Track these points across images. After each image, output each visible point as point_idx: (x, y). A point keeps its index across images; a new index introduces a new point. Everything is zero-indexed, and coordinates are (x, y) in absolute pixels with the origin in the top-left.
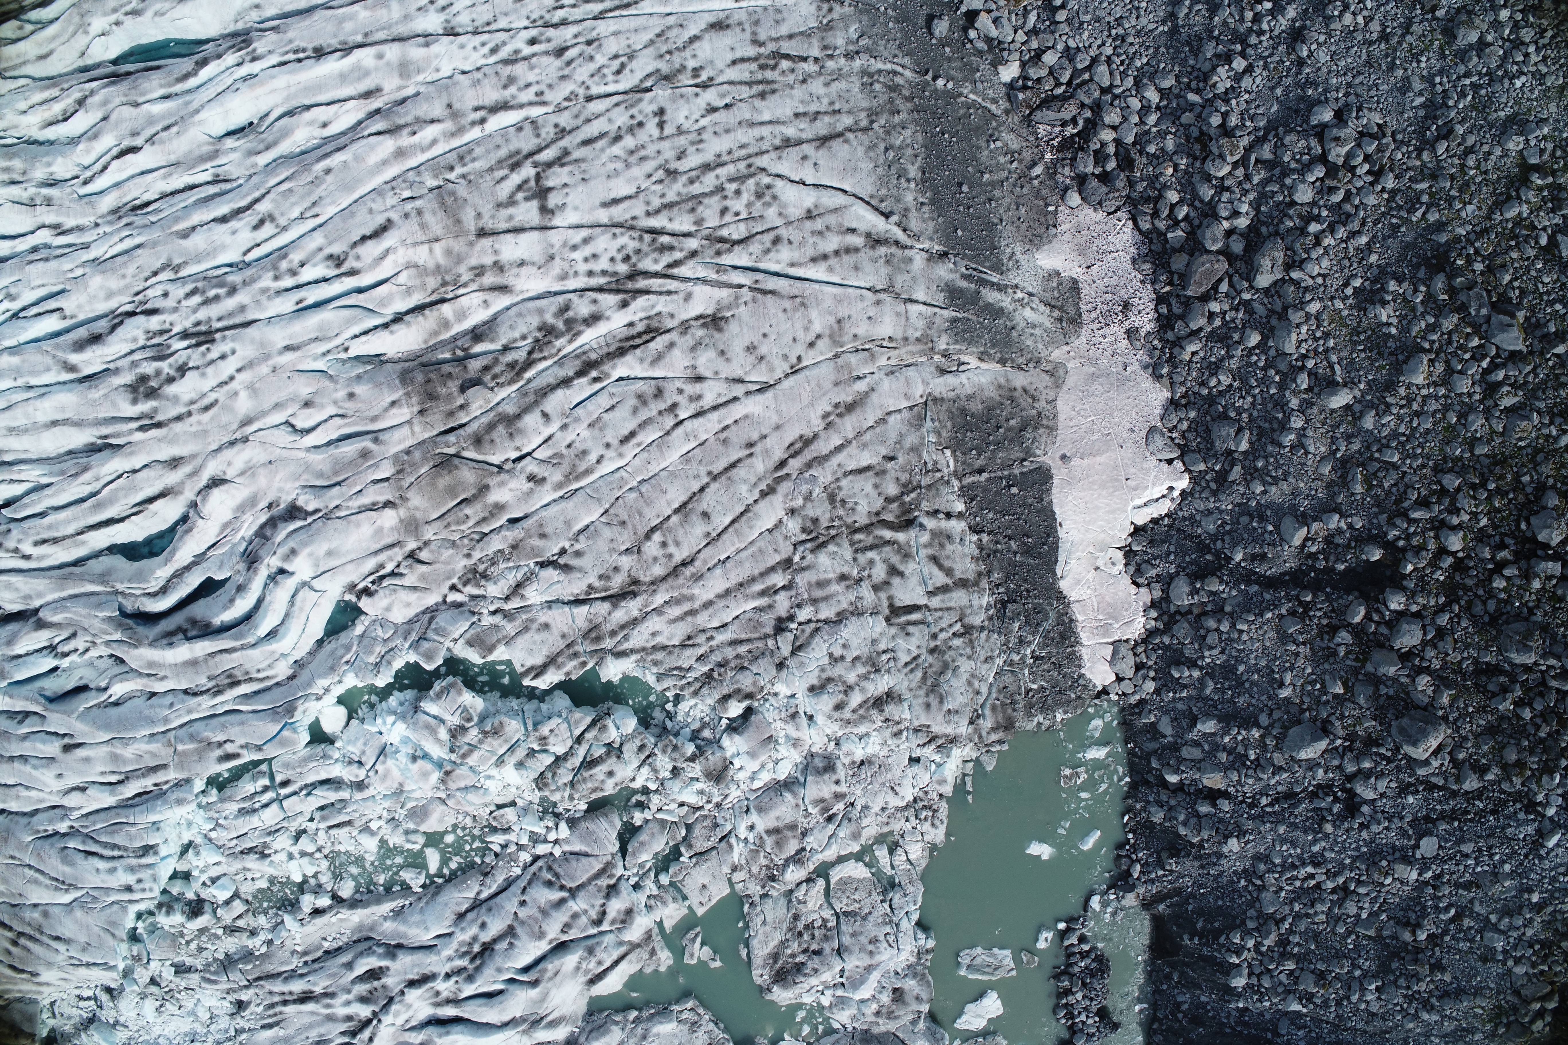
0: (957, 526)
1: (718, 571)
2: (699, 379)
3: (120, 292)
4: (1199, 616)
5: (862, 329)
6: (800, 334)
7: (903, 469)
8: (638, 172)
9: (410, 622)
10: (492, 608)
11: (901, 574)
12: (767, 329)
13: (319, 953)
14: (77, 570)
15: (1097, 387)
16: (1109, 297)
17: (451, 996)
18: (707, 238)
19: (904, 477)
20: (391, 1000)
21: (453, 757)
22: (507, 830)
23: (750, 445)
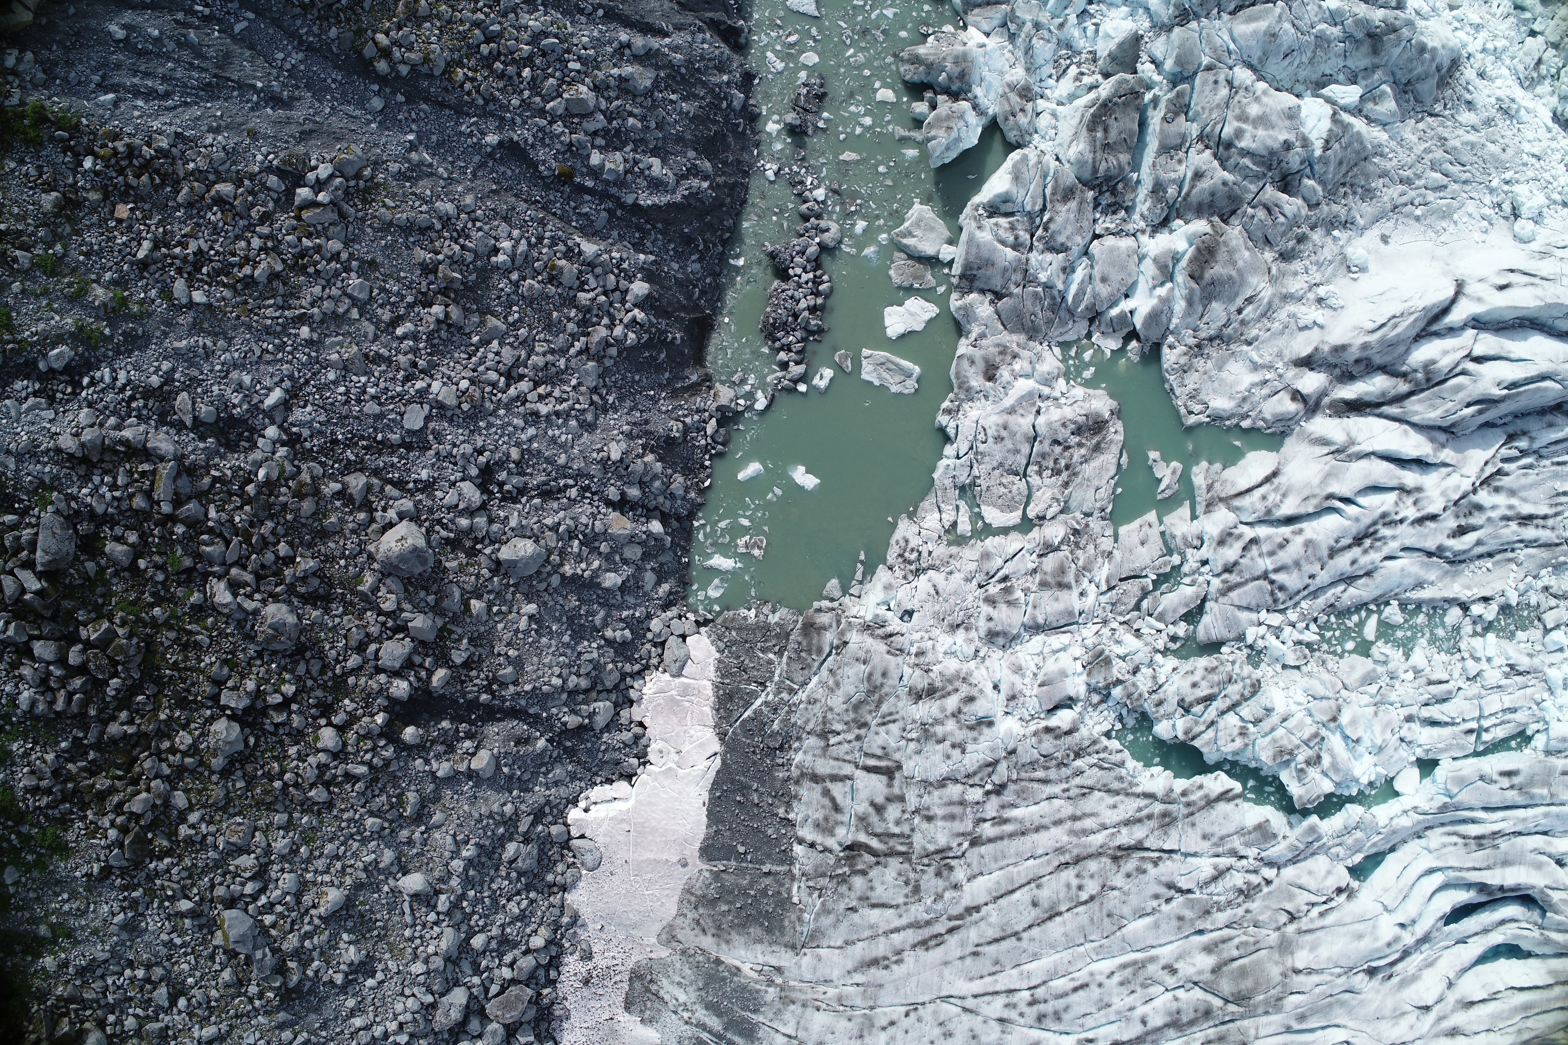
0: (807, 833)
1: (1040, 852)
4: (593, 691)
5: (842, 1024)
6: (900, 1035)
7: (842, 895)
10: (1244, 862)
11: (873, 804)
13: (1497, 558)
15: (633, 918)
16: (600, 991)
17: (1404, 496)
19: (843, 889)
20: (1456, 503)
21: (1324, 732)
22: (1299, 643)
23: (975, 954)
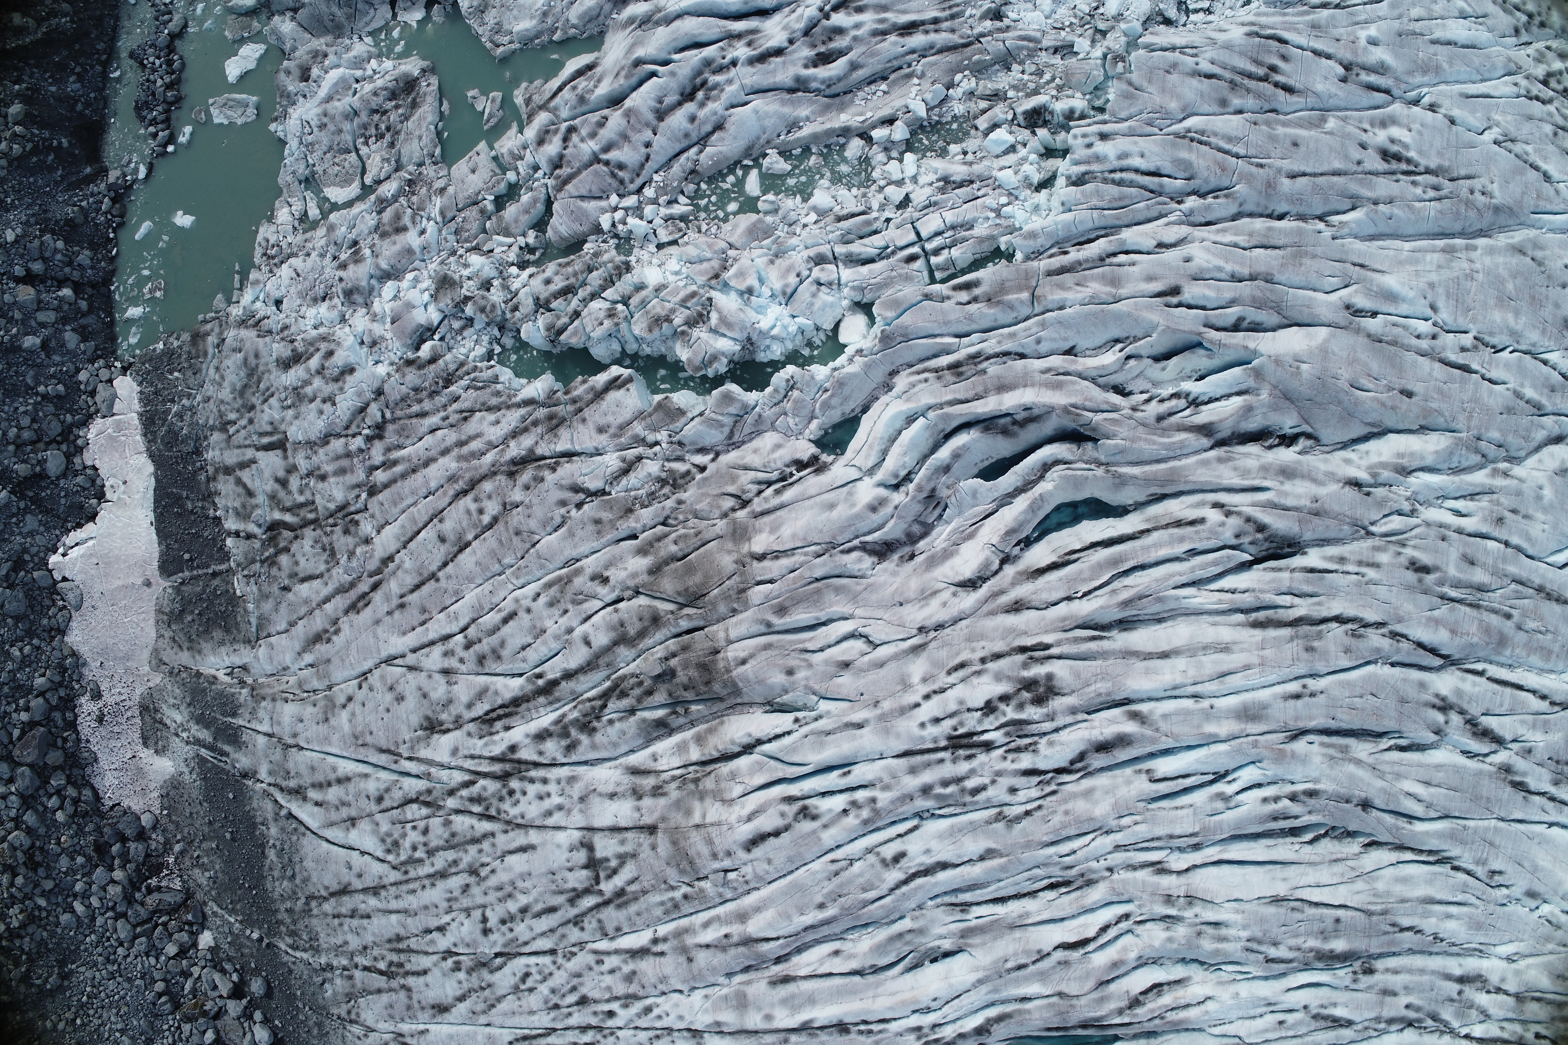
0: (231, 524)
1: (433, 485)
2: (446, 672)
3: (1074, 796)
4: (39, 440)
5: (309, 711)
6: (358, 709)
7: (275, 579)
8: (502, 877)
9: (759, 433)
10: (657, 449)
11: (277, 480)
12: (386, 716)
13: (892, 77)
14: (1160, 491)
15: (123, 648)
16: (116, 729)
17: (733, 43)
18: (440, 807)
19: (274, 571)
20: (806, 33)
21: (708, 294)
22: (668, 219)
23: (402, 606)
